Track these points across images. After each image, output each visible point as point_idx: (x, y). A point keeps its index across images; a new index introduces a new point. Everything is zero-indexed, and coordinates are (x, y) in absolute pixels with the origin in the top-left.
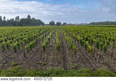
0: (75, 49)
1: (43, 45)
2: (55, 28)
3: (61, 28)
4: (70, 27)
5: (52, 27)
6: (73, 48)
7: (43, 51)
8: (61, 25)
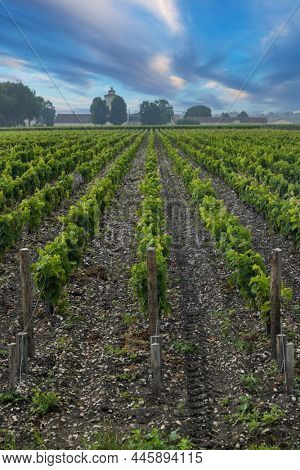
0: (272, 293)
1: (40, 265)
2: (127, 144)
3: (174, 142)
4: (234, 133)
5: (108, 132)
6: (253, 291)
7: (41, 308)
8: (172, 124)
